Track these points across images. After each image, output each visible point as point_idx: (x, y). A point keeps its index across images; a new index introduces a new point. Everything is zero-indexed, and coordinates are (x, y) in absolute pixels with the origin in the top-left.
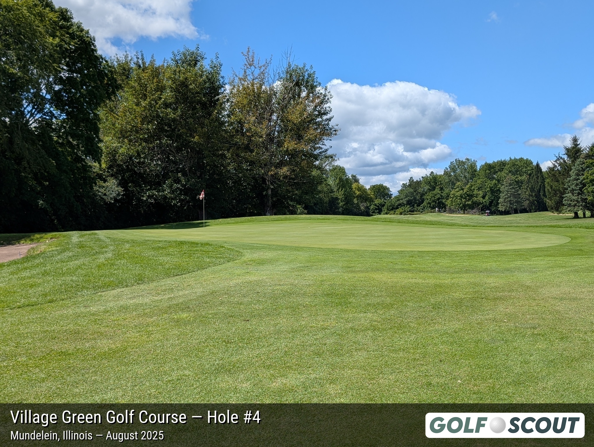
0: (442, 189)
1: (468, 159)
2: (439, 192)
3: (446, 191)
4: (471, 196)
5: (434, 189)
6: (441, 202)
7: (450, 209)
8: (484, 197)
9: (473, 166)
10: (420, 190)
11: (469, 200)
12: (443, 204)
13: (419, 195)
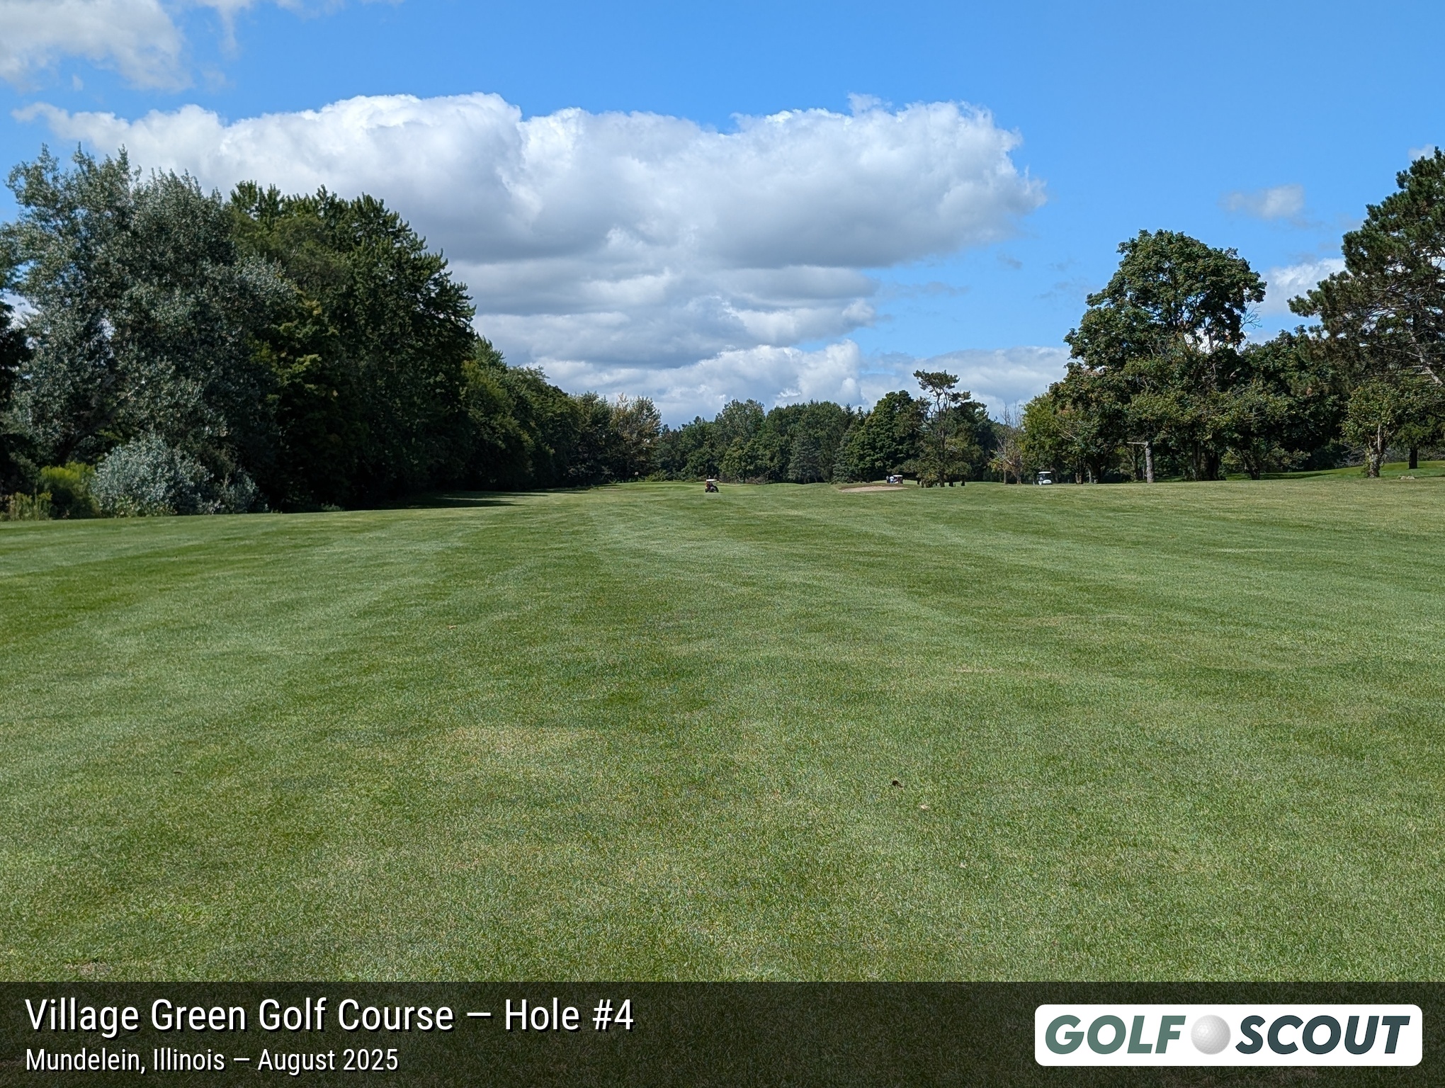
0: (712, 446)
1: (750, 401)
2: (709, 450)
3: (720, 448)
4: (755, 458)
5: (701, 445)
6: (712, 465)
7: (725, 475)
8: (772, 459)
9: (757, 411)
10: (681, 447)
11: (751, 463)
12: (716, 468)
13: (679, 453)
